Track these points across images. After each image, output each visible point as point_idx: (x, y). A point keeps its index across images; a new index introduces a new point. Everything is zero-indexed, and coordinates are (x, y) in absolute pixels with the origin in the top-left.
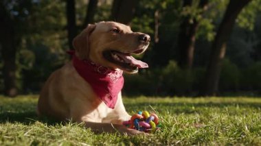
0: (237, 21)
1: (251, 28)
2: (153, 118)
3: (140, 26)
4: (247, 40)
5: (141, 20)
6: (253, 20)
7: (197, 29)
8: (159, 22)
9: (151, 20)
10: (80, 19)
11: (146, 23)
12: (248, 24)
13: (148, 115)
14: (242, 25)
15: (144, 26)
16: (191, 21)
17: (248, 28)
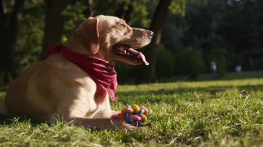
0: (170, 7)
1: (183, 14)
2: (143, 111)
3: (74, 14)
4: (178, 27)
5: (75, 8)
6: (184, 7)
7: (132, 15)
8: (94, 9)
9: (85, 8)
10: (8, 7)
11: (80, 11)
12: (180, 11)
13: (139, 109)
14: (174, 11)
15: (78, 14)
16: (126, 8)
17: (180, 14)
